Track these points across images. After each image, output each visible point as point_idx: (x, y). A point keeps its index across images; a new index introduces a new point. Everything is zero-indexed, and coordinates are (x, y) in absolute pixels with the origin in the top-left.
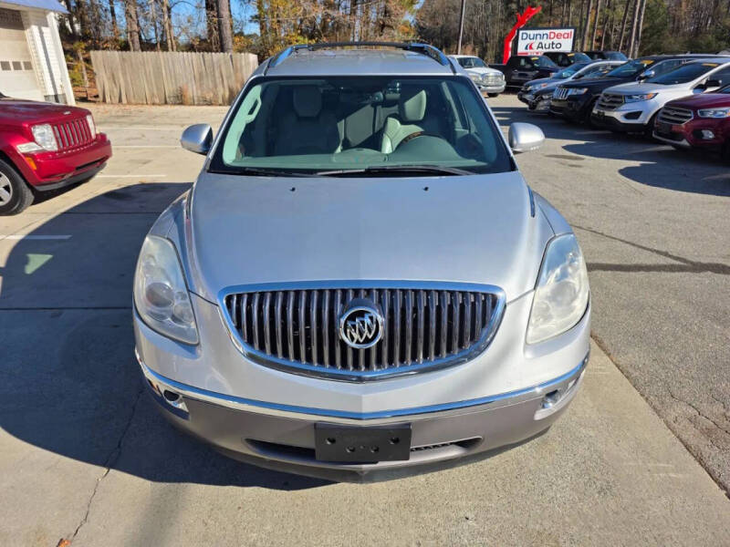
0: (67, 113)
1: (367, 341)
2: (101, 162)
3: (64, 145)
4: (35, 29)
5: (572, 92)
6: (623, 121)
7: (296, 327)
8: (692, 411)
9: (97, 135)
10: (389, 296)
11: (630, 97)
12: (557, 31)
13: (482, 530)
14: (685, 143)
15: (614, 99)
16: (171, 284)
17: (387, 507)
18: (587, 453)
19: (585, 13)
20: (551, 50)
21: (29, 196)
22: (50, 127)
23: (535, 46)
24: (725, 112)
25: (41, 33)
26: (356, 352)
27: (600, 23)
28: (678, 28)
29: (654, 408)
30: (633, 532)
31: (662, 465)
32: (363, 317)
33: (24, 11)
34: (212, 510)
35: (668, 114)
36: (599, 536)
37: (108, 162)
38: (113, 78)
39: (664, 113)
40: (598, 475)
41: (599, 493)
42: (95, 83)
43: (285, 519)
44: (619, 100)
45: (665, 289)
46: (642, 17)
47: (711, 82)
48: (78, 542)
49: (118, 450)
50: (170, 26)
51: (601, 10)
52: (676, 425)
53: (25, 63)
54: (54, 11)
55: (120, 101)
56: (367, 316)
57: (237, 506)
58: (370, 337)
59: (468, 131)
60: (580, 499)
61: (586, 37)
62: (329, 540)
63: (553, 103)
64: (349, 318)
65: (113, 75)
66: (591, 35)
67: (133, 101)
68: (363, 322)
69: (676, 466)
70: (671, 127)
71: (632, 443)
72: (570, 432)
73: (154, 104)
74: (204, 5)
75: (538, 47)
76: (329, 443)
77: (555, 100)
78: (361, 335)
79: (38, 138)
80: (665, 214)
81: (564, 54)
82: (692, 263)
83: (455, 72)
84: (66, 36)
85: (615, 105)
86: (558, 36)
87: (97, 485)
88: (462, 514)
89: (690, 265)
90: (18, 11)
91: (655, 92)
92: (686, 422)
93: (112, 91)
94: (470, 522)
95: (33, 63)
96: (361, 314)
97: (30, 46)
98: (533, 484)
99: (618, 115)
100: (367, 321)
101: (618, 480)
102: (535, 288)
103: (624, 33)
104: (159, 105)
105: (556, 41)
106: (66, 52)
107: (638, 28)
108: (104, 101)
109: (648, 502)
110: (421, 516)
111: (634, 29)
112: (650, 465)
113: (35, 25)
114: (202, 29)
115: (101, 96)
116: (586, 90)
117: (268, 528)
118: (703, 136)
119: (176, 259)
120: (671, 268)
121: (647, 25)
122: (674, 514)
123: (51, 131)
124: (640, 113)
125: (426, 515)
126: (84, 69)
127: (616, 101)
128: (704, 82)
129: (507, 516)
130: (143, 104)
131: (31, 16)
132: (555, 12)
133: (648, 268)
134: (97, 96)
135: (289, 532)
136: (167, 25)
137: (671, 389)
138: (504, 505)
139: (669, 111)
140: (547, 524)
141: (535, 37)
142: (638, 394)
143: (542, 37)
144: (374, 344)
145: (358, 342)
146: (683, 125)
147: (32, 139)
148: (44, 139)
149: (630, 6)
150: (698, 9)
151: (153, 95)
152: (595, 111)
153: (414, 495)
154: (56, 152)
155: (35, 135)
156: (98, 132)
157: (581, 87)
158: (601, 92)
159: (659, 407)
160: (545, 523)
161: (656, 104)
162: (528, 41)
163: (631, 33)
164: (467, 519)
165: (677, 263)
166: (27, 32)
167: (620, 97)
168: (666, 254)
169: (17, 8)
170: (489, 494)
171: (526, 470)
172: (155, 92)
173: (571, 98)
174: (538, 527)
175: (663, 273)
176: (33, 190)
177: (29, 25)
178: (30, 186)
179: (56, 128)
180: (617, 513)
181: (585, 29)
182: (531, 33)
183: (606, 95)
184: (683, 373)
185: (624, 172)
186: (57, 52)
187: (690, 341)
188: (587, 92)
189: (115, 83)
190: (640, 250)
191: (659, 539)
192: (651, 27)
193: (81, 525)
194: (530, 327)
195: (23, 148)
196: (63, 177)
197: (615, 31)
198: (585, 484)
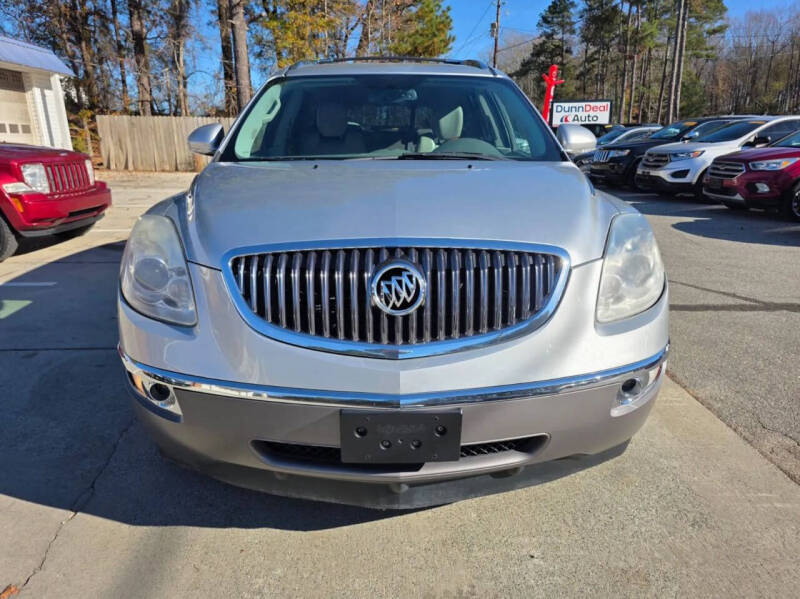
0: (63, 154)
1: (406, 305)
2: (98, 210)
3: (57, 187)
4: (37, 91)
5: (613, 154)
6: (670, 179)
7: (318, 300)
8: (789, 442)
9: (96, 182)
10: (432, 257)
11: (675, 155)
12: (593, 104)
13: (551, 569)
14: (738, 197)
15: (659, 158)
16: (166, 261)
17: (429, 546)
18: (673, 485)
19: (619, 91)
20: (587, 122)
21: (12, 243)
22: (43, 167)
23: (570, 119)
24: (779, 163)
25: (44, 96)
26: (391, 319)
27: (636, 102)
28: (716, 106)
29: (745, 439)
30: (741, 566)
31: (764, 494)
32: (400, 275)
33: (26, 73)
34: (206, 553)
35: (718, 169)
36: (699, 572)
37: (106, 211)
38: (120, 143)
39: (714, 169)
40: (689, 507)
41: (693, 525)
42: (100, 153)
43: (300, 562)
44: (664, 159)
45: (739, 326)
46: (679, 93)
47: (760, 139)
48: (28, 591)
49: (91, 490)
50: (185, 95)
51: (636, 88)
52: (773, 456)
53: (23, 126)
54: (59, 73)
55: (126, 167)
56: (405, 274)
57: (240, 549)
58: (409, 300)
59: (510, 149)
60: (669, 533)
61: (622, 113)
62: (356, 585)
63: (593, 167)
64: (382, 279)
65: (120, 141)
66: (627, 113)
67: (141, 168)
68: (400, 282)
69: (781, 496)
70: (722, 181)
71: (724, 473)
72: (649, 463)
73: (163, 171)
74: (222, 76)
75: (574, 120)
76: (357, 436)
77: (595, 164)
78: (398, 298)
79: (28, 179)
80: (727, 261)
81: (602, 126)
82: (764, 303)
83: (494, 74)
84: (72, 106)
85: (661, 164)
86: (593, 109)
87: (60, 528)
88: (524, 552)
89: (762, 305)
90: (20, 73)
91: (702, 149)
92: (785, 453)
93: (117, 157)
94: (535, 561)
95: (32, 127)
96: (398, 272)
97: (30, 109)
98: (611, 518)
99: (664, 174)
100: (405, 280)
101: (714, 513)
102: (602, 257)
103: (661, 111)
104: (169, 171)
105: (592, 113)
106: (70, 121)
107: (675, 104)
108: (109, 167)
109: (754, 534)
110: (473, 554)
111: (672, 106)
112: (751, 495)
113: (38, 87)
114: (219, 100)
115: (105, 164)
116: (628, 151)
117: (279, 572)
118: (757, 189)
119: (173, 231)
120: (742, 308)
121: (684, 104)
122: (787, 546)
123: (43, 172)
124: (688, 171)
125: (480, 554)
126: (89, 139)
127: (661, 160)
128: (752, 140)
129: (582, 553)
130: (152, 171)
131: (34, 78)
132: (589, 89)
133: (715, 308)
134: (101, 164)
135: (305, 576)
136: (182, 94)
137: (762, 420)
138: (576, 541)
139: (719, 167)
140: (633, 561)
141: (570, 109)
142: (724, 425)
143: (577, 109)
144: (412, 310)
145: (394, 307)
146: (735, 180)
147: (21, 179)
148: (35, 180)
149: (666, 85)
150: (736, 88)
151: (163, 161)
152: (639, 171)
153: (463, 533)
154: (47, 195)
155: (24, 174)
156: (97, 179)
157: (622, 149)
158: (644, 154)
159: (751, 438)
160: (630, 559)
161: (704, 162)
162: (563, 114)
163: (669, 109)
164: (532, 557)
165: (748, 303)
166: (28, 95)
167: (665, 156)
168: (734, 295)
169: (19, 70)
170: (557, 530)
171: (600, 503)
172: (166, 159)
173: (613, 160)
174: (621, 564)
175: (733, 312)
176: (18, 237)
177: (31, 87)
178: (14, 231)
179: (49, 169)
180: (718, 547)
181: (621, 106)
182: (566, 105)
183: (650, 155)
184: (772, 404)
185: (679, 226)
186: (60, 120)
187: (774, 374)
188: (629, 154)
189: (121, 148)
190: (705, 292)
191: (773, 574)
192: (688, 105)
193: (35, 573)
194: (600, 307)
195: (10, 188)
196: (53, 222)
197: (652, 108)
198: (675, 517)
